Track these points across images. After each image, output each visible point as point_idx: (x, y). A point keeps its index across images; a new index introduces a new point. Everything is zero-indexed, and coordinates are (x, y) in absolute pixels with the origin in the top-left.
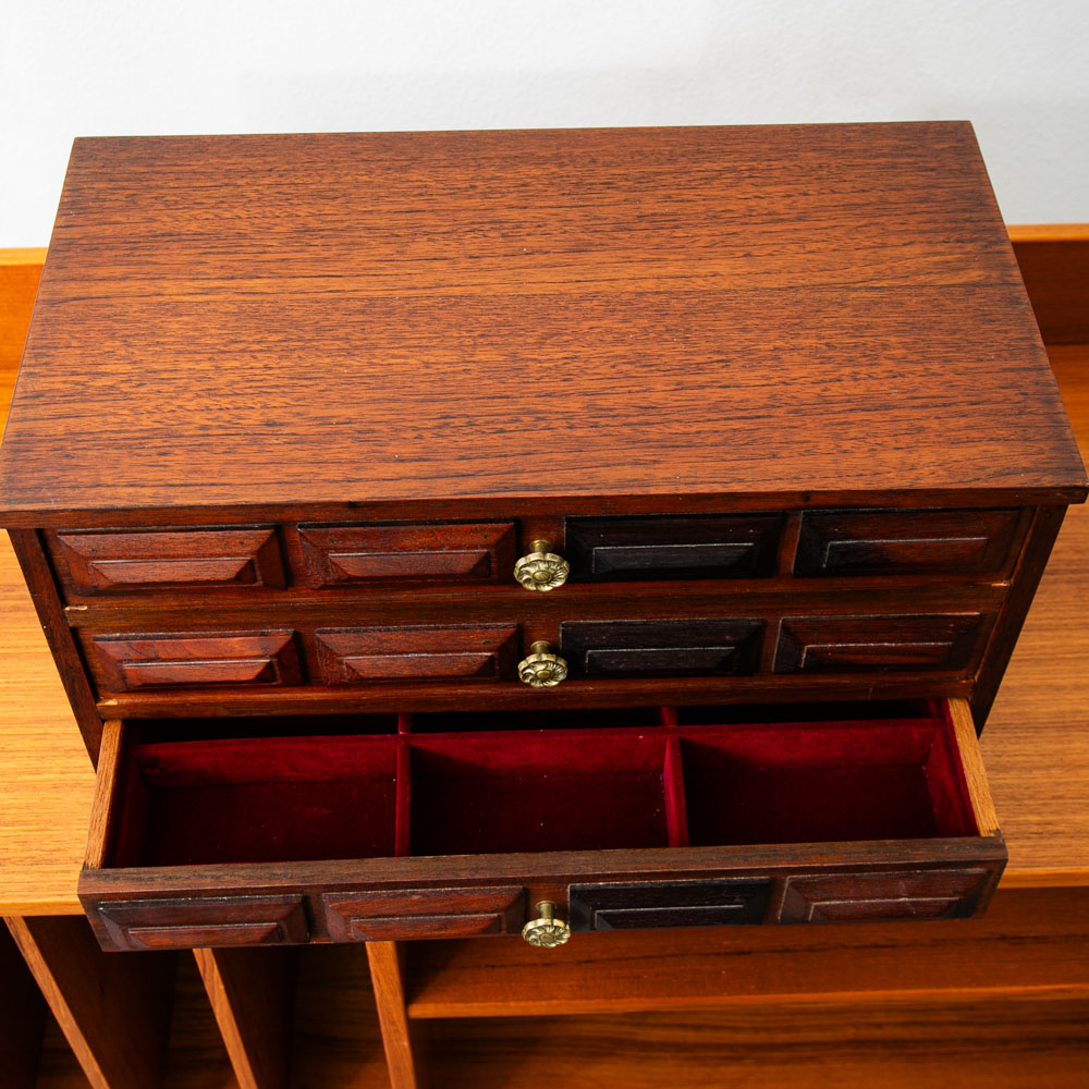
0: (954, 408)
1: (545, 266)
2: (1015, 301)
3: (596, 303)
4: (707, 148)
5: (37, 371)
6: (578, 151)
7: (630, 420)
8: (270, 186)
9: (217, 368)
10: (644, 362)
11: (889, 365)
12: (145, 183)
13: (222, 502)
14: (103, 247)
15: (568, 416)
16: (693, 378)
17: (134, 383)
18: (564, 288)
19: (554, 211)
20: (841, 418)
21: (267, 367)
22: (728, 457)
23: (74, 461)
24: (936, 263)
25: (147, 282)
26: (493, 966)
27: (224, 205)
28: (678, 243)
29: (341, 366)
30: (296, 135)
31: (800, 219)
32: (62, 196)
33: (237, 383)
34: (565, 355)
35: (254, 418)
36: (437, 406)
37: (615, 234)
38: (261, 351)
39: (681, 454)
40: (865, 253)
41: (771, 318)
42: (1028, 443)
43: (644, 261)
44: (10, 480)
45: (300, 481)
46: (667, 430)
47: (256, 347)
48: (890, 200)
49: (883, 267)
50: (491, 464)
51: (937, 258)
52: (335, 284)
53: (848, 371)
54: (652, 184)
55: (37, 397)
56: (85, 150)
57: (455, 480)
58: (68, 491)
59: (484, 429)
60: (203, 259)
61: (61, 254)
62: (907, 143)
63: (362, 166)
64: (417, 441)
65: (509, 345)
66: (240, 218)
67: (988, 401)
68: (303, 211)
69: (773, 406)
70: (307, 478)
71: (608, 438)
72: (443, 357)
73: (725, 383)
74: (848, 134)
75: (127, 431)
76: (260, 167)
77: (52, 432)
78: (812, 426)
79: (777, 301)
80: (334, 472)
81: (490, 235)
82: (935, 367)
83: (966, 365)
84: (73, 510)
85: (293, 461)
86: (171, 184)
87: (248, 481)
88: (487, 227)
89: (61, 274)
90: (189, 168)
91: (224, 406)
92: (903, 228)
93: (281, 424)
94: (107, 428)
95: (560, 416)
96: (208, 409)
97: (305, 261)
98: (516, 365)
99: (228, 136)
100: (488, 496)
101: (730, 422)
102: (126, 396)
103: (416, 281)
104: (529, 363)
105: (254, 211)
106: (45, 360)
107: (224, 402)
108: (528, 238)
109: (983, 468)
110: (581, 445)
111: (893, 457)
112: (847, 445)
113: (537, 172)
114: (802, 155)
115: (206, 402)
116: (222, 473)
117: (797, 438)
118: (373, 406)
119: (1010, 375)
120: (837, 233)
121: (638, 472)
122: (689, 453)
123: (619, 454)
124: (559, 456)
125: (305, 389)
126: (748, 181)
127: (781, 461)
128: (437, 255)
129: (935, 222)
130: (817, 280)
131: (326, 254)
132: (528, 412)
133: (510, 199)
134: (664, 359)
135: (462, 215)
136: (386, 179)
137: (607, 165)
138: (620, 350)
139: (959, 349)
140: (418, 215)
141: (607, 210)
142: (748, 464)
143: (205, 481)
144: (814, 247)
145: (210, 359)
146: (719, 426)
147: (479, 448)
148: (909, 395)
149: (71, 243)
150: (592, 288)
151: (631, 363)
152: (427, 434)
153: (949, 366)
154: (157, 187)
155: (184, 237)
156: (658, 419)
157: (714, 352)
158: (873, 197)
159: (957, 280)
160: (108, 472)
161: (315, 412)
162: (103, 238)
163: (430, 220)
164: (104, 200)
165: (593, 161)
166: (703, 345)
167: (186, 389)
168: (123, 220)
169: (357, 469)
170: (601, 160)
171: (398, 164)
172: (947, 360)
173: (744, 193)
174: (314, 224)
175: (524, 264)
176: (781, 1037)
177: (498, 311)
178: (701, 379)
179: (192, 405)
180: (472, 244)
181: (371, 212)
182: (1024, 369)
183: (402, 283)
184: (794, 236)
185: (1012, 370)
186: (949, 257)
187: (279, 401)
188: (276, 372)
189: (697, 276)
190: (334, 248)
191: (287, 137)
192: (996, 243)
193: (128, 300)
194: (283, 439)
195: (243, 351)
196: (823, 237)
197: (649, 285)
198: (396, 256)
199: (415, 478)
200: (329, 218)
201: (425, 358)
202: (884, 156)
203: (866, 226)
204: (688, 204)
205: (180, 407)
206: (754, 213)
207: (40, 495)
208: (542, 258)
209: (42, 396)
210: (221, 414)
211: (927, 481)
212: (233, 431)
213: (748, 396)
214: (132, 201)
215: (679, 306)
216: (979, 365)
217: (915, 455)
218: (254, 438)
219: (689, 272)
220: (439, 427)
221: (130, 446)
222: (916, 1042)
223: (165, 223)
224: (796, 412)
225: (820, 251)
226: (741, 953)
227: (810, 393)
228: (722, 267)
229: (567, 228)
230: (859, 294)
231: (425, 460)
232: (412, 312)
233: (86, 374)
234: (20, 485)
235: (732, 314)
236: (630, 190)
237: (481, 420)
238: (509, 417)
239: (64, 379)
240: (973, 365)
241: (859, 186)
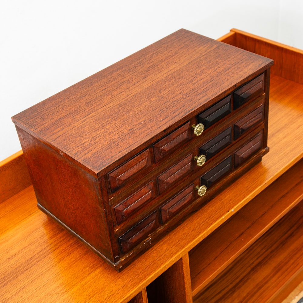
0: (240, 63)
1: (143, 83)
2: (227, 46)
3: (160, 82)
4: (144, 53)
6: (121, 66)
7: (193, 92)
8: (68, 101)
9: (106, 129)
11: (221, 63)
12: (41, 115)
16: (194, 82)
17: (93, 140)
18: (151, 83)
19: (131, 75)
20: (225, 73)
21: (116, 123)
22: (216, 87)
23: (102, 157)
25: (69, 127)
26: (199, 273)
27: (64, 109)
28: (161, 67)
29: (129, 115)
31: (176, 54)
33: (114, 128)
34: (167, 91)
35: (126, 131)
36: (157, 110)
39: (208, 91)
40: (194, 52)
41: (193, 68)
42: (257, 60)
43: (159, 73)
46: (201, 90)
47: (108, 122)
48: (186, 44)
49: (200, 52)
50: (180, 111)
51: (207, 47)
52: (108, 106)
53: (216, 67)
54: (143, 63)
57: (177, 116)
58: (108, 161)
59: (170, 108)
60: (74, 118)
62: (177, 36)
63: (82, 89)
64: (162, 116)
65: (155, 96)
66: (71, 108)
67: (243, 59)
68: (82, 101)
69: (213, 78)
70: (151, 132)
71: (193, 97)
73: (200, 79)
75: (105, 147)
76: (62, 100)
77: (89, 156)
78: (223, 76)
79: (191, 65)
81: (125, 84)
82: (229, 59)
83: (233, 57)
84: (114, 163)
85: (144, 131)
86: (47, 112)
87: (141, 138)
90: (46, 108)
92: (195, 46)
93: (133, 128)
94: (100, 149)
95: (181, 99)
97: (96, 107)
101: (209, 83)
102: (95, 143)
103: (123, 97)
104: (163, 96)
107: (116, 132)
108: (133, 81)
109: (256, 67)
110: (191, 100)
111: (241, 73)
112: (232, 76)
113: (119, 72)
114: (162, 46)
115: (113, 134)
116: (134, 141)
117: (223, 79)
118: (145, 117)
120: (185, 52)
121: (206, 97)
123: (199, 97)
124: (189, 103)
125: (129, 122)
127: (225, 83)
128: (120, 92)
130: (192, 60)
131: (98, 103)
132: (174, 101)
134: (185, 82)
138: (175, 86)
139: (228, 55)
142: (221, 86)
144: (184, 56)
145: (102, 129)
147: (174, 110)
148: (231, 65)
150: (156, 81)
151: (180, 86)
154: (45, 114)
155: (64, 117)
156: (197, 90)
157: (191, 77)
158: (183, 45)
159: (214, 48)
160: (111, 154)
161: (136, 124)
162: (47, 127)
163: (110, 89)
164: (36, 122)
167: (105, 135)
168: (46, 122)
169: (158, 125)
170: (127, 65)
171: (89, 85)
173: (161, 56)
174: (88, 101)
175: (138, 85)
177: (145, 93)
180: (124, 87)
181: (96, 94)
183: (121, 99)
184: (179, 56)
185: (240, 54)
187: (127, 126)
188: (119, 123)
189: (172, 70)
193: (70, 131)
198: (113, 96)
199: (170, 120)
200: (90, 99)
201: (143, 106)
203: (188, 49)
204: (154, 62)
205: (109, 138)
206: (167, 57)
207: (104, 165)
208: (140, 82)
209: (77, 153)
210: (119, 134)
212: (125, 135)
213: (207, 79)
214: (43, 118)
215: (175, 75)
217: (244, 71)
218: (131, 133)
219: (169, 70)
220: (162, 112)
221: (109, 148)
223: (56, 117)
224: (217, 76)
227: (215, 73)
228: (174, 66)
229: (138, 76)
230: (202, 58)
231: (168, 117)
232: (130, 101)
233: (81, 145)
234: (97, 166)
235: (186, 71)
236: (140, 66)
238: (172, 104)
239: (77, 148)
241: (178, 45)
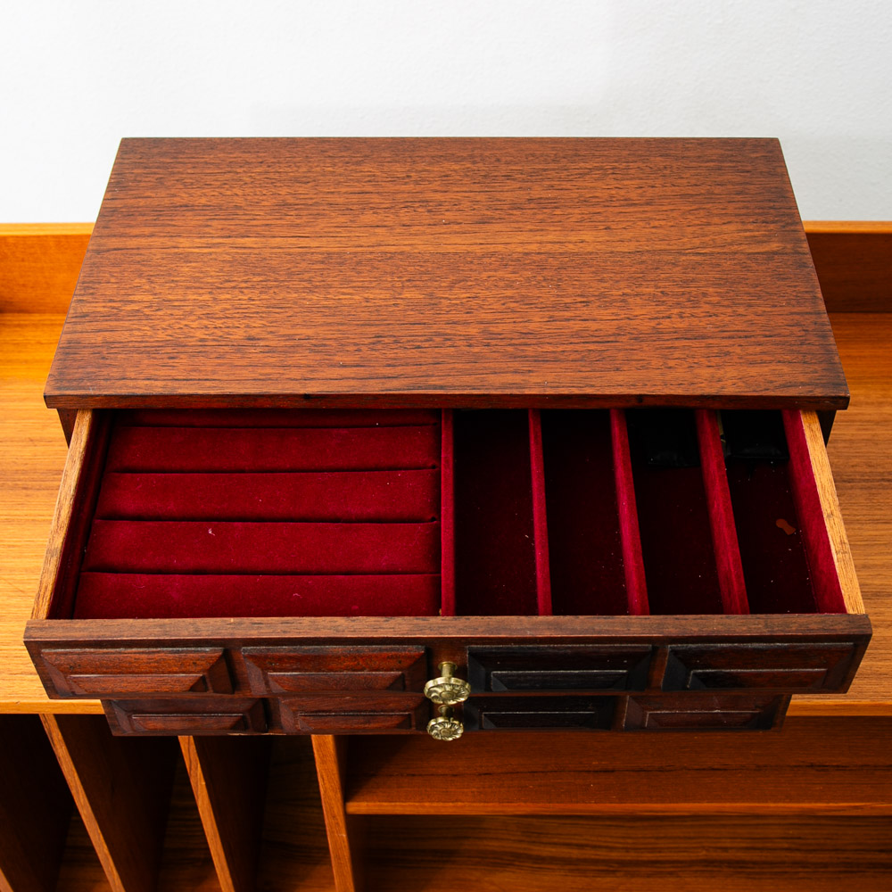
0: (753, 339)
1: (458, 233)
2: (804, 265)
3: (493, 259)
4: (583, 153)
5: (85, 298)
6: (487, 153)
7: (513, 341)
8: (260, 173)
9: (215, 299)
10: (526, 302)
11: (707, 308)
12: (170, 170)
13: (212, 392)
14: (137, 214)
15: (468, 338)
16: (561, 313)
17: (154, 309)
18: (470, 249)
19: (466, 194)
20: (669, 344)
21: (250, 299)
22: (583, 369)
23: (108, 362)
24: (746, 237)
25: (167, 239)
27: (227, 186)
28: (557, 219)
29: (304, 299)
30: (282, 138)
31: (647, 204)
32: (111, 178)
33: (228, 309)
34: (468, 295)
35: (239, 334)
36: (373, 329)
37: (511, 212)
38: (247, 288)
39: (550, 366)
40: (694, 229)
41: (622, 273)
42: (805, 365)
43: (531, 231)
44: (61, 374)
45: (270, 379)
46: (540, 349)
47: (244, 285)
48: (716, 192)
49: (707, 239)
50: (409, 370)
51: (748, 234)
52: (303, 242)
53: (676, 311)
54: (540, 177)
55: (84, 317)
56: (130, 148)
57: (383, 380)
58: (102, 382)
59: (406, 345)
60: (209, 223)
61: (107, 218)
62: (730, 153)
63: (328, 160)
64: (357, 353)
65: (428, 287)
66: (237, 195)
67: (779, 335)
68: (284, 191)
69: (619, 335)
70: (276, 376)
71: (496, 354)
72: (378, 295)
73: (586, 318)
74: (687, 146)
75: (147, 342)
76: (254, 160)
77: (93, 341)
78: (647, 349)
79: (627, 261)
80: (295, 373)
81: (420, 210)
82: (741, 310)
83: (763, 309)
84: (106, 396)
85: (265, 365)
86: (189, 171)
87: (233, 377)
88: (417, 205)
89: (106, 231)
90: (203, 160)
91: (218, 326)
92: (724, 212)
93: (258, 339)
94: (133, 339)
95: (462, 338)
96: (206, 327)
97: (282, 226)
98: (433, 302)
99: (232, 138)
100: (406, 392)
101: (587, 345)
102: (148, 317)
103: (363, 241)
104: (442, 300)
105: (248, 191)
106: (91, 291)
107: (219, 323)
108: (447, 213)
109: (772, 382)
110: (477, 358)
111: (705, 372)
112: (672, 363)
113: (457, 167)
114: (652, 159)
115: (205, 322)
116: (214, 372)
117: (635, 357)
118: (325, 328)
119: (797, 317)
120: (674, 214)
121: (518, 378)
122: (554, 366)
123: (504, 365)
124: (460, 366)
125: (277, 315)
126: (610, 176)
127: (623, 373)
128: (379, 223)
129: (747, 208)
130: (658, 247)
131: (298, 221)
132: (438, 335)
133: (435, 186)
134: (541, 300)
135: (399, 196)
136: (346, 169)
137: (508, 163)
138: (509, 293)
139: (759, 297)
140: (367, 196)
141: (506, 194)
142: (598, 374)
143: (201, 378)
144: (656, 223)
145: (210, 293)
146: (578, 347)
147: (401, 359)
148: (720, 329)
149: (115, 210)
150: (491, 249)
151: (517, 302)
152: (364, 348)
153: (751, 309)
154: (179, 173)
155: (196, 208)
156: (534, 341)
157: (578, 295)
158: (703, 190)
159: (761, 249)
160: (132, 369)
161: (283, 331)
162: (138, 207)
163: (376, 199)
164: (140, 181)
165: (498, 160)
166: (571, 290)
167: (191, 313)
168: (153, 195)
169: (312, 371)
170: (504, 159)
171: (354, 159)
172: (750, 306)
173: (607, 185)
174: (291, 200)
175: (443, 231)
176: (647, 856)
177: (421, 264)
178: (567, 314)
179: (194, 325)
180: (405, 216)
181: (332, 193)
182: (807, 313)
183: (353, 243)
184: (643, 216)
185: (798, 314)
186: (756, 233)
187: (258, 323)
188: (257, 302)
189: (569, 242)
190: (304, 217)
191: (275, 140)
192: (791, 224)
193: (153, 251)
194: (259, 350)
195: (234, 287)
196: (665, 217)
197: (534, 247)
198: (349, 224)
199: (353, 378)
200: (302, 196)
201: (366, 295)
202: (712, 161)
203: (696, 210)
204: (566, 192)
205: (186, 325)
206: (614, 199)
207: (82, 384)
208: (456, 227)
209: (87, 316)
210: (216, 331)
211: (730, 389)
212: (224, 343)
213: (602, 327)
214: (160, 181)
215: (555, 263)
216: (774, 309)
217: (722, 371)
218: (239, 348)
219: (563, 239)
220: (374, 344)
221: (148, 352)
222: (755, 863)
223: (185, 197)
224: (635, 339)
225: (661, 227)
226: (606, 771)
227: (646, 326)
228: (588, 236)
229: (475, 207)
230: (688, 257)
231: (362, 366)
232: (359, 263)
233: (120, 301)
234: (68, 377)
235: (593, 269)
236: (524, 181)
237: (405, 339)
238: (425, 338)
239: (104, 304)
240: (769, 309)
241: (693, 182)
